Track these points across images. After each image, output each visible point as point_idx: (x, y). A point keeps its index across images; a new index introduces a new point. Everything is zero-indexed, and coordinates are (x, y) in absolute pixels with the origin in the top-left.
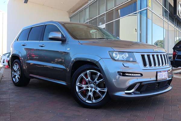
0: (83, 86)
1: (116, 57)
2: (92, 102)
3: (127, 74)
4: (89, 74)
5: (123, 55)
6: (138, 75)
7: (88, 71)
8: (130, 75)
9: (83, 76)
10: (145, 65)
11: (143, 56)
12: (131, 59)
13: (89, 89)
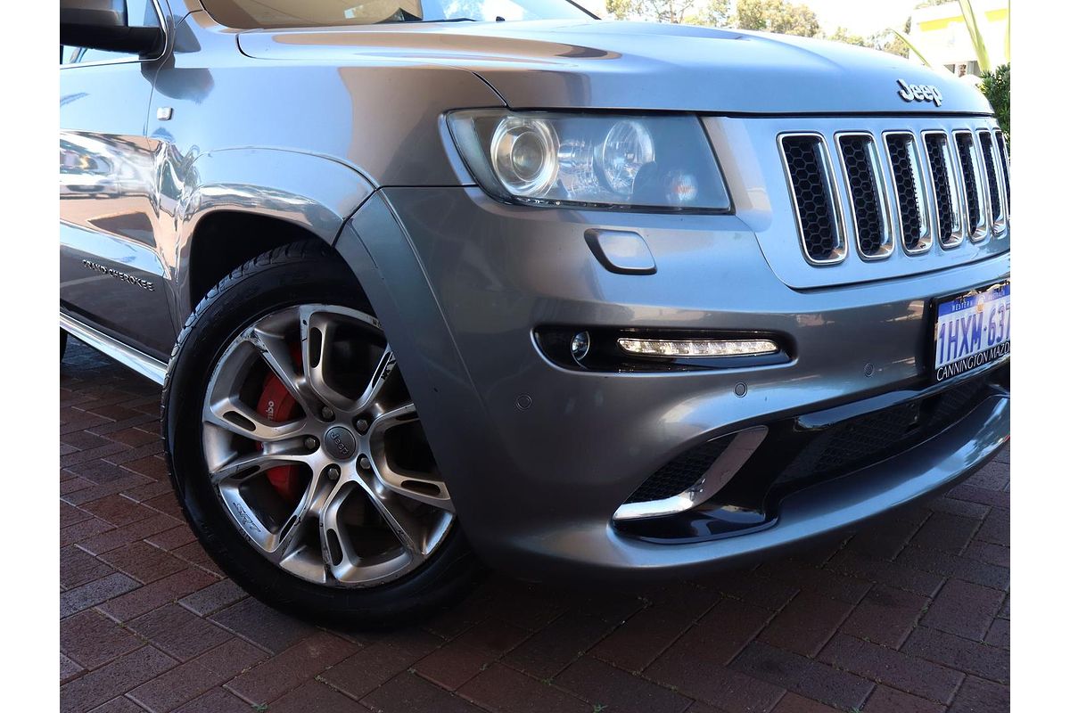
0: (262, 431)
1: (530, 173)
2: (330, 575)
3: (635, 346)
4: (315, 334)
5: (600, 151)
6: (746, 348)
7: (306, 312)
8: (669, 349)
9: (261, 344)
10: (819, 240)
11: (801, 154)
12: (686, 193)
13: (317, 460)
